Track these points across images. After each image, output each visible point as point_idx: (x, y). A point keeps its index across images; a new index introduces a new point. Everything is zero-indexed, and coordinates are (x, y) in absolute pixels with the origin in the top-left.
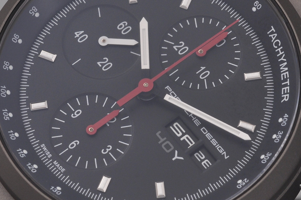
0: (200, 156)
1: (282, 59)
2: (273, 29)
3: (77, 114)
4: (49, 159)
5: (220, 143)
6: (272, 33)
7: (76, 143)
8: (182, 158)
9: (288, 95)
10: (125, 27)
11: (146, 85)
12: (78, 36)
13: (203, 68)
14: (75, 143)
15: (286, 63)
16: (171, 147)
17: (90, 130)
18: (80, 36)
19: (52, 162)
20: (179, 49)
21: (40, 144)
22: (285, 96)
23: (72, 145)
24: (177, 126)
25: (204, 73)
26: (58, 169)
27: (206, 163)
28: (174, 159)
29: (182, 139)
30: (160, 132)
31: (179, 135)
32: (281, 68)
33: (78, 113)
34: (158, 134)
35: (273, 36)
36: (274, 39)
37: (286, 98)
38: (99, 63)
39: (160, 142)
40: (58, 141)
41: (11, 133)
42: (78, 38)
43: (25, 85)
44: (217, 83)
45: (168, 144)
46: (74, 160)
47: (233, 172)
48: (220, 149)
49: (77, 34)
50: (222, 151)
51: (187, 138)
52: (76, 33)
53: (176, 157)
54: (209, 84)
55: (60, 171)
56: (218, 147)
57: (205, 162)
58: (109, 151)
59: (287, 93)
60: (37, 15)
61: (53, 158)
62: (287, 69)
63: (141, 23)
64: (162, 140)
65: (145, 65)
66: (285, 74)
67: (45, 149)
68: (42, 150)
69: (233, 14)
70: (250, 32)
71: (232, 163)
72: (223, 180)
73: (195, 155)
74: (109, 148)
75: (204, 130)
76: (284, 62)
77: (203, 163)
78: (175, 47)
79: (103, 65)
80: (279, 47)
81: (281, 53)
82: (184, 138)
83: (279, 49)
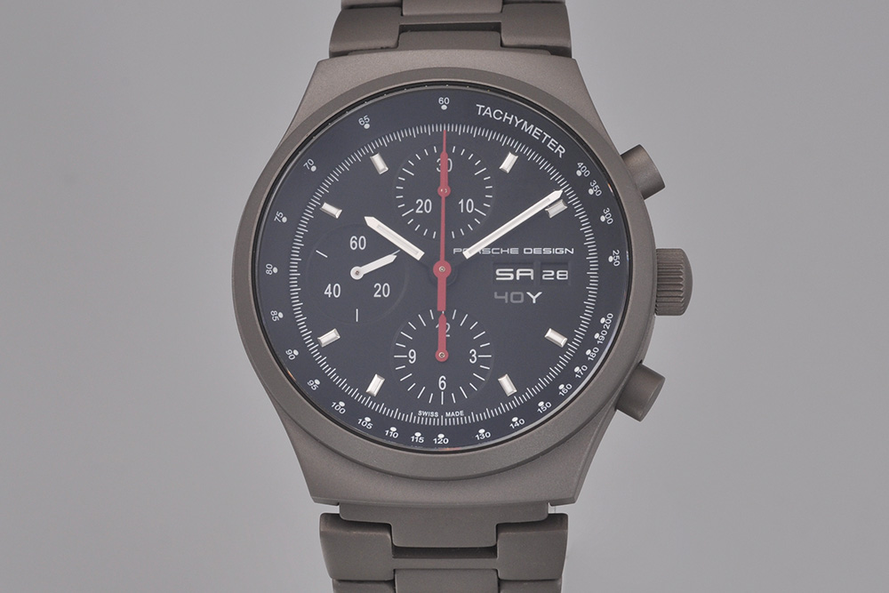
0: (548, 275)
1: (518, 122)
2: (481, 106)
3: (413, 357)
4: (439, 417)
5: (552, 247)
6: (483, 110)
7: (443, 379)
8: (540, 293)
9: (560, 146)
10: (357, 241)
11: (442, 269)
12: (330, 293)
13: (462, 202)
14: (442, 381)
15: (526, 122)
16: (520, 296)
17: (442, 355)
18: (332, 291)
19: (445, 417)
20: (422, 209)
21: (416, 414)
22: (558, 149)
23: (442, 385)
24: (500, 272)
25: (468, 205)
26: (456, 417)
27: (562, 275)
28: (534, 302)
29: (518, 278)
30: (496, 293)
31: (512, 278)
32: (526, 131)
33: (412, 354)
34: (496, 296)
35: (488, 112)
36: (490, 114)
37: (561, 150)
38: (376, 295)
39: (507, 302)
40: (426, 395)
41: (389, 434)
42: (332, 295)
43: (342, 383)
44: (488, 201)
45: (514, 296)
46: (459, 395)
47: (592, 257)
48: (558, 251)
49: (328, 293)
50: (561, 251)
51: (521, 272)
52: (326, 293)
53: (534, 298)
54: (484, 209)
55: (459, 417)
56: (555, 251)
57: (558, 275)
58: (477, 356)
59: (557, 146)
60: (281, 315)
61: (442, 413)
62: (532, 126)
63: (369, 224)
64: (506, 297)
65: (418, 254)
66: (535, 131)
67: (425, 413)
68: (425, 417)
69: (429, 130)
70: (460, 130)
71: (582, 251)
72: (593, 273)
73: (544, 278)
74: (473, 353)
75: (527, 251)
76: (523, 122)
77: (558, 278)
78: (417, 211)
79: (380, 293)
80: (503, 116)
81: (511, 119)
82: (518, 275)
83: (506, 117)
